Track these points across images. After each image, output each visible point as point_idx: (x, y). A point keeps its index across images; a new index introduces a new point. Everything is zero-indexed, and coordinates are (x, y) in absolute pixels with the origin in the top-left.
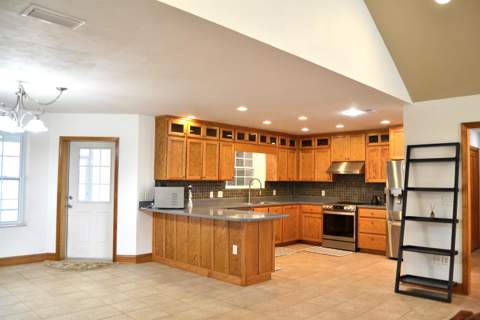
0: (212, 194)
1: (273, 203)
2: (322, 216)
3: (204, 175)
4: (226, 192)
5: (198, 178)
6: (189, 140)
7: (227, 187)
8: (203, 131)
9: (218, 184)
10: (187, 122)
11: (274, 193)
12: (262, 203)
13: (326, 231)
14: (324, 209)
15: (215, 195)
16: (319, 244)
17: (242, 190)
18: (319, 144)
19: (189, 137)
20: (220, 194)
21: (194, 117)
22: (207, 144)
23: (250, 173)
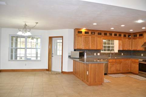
0: (95, 54)
1: (119, 58)
2: (138, 64)
3: (90, 47)
4: (101, 53)
5: (88, 48)
6: (84, 36)
7: (101, 52)
8: (90, 33)
9: (98, 51)
10: (83, 30)
11: (122, 54)
12: (116, 58)
13: (140, 70)
14: (139, 61)
15: (97, 54)
16: (137, 74)
17: (108, 53)
18: (139, 36)
19: (84, 35)
20: (99, 54)
21: (85, 29)
22: (91, 37)
23: (113, 47)
